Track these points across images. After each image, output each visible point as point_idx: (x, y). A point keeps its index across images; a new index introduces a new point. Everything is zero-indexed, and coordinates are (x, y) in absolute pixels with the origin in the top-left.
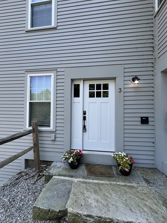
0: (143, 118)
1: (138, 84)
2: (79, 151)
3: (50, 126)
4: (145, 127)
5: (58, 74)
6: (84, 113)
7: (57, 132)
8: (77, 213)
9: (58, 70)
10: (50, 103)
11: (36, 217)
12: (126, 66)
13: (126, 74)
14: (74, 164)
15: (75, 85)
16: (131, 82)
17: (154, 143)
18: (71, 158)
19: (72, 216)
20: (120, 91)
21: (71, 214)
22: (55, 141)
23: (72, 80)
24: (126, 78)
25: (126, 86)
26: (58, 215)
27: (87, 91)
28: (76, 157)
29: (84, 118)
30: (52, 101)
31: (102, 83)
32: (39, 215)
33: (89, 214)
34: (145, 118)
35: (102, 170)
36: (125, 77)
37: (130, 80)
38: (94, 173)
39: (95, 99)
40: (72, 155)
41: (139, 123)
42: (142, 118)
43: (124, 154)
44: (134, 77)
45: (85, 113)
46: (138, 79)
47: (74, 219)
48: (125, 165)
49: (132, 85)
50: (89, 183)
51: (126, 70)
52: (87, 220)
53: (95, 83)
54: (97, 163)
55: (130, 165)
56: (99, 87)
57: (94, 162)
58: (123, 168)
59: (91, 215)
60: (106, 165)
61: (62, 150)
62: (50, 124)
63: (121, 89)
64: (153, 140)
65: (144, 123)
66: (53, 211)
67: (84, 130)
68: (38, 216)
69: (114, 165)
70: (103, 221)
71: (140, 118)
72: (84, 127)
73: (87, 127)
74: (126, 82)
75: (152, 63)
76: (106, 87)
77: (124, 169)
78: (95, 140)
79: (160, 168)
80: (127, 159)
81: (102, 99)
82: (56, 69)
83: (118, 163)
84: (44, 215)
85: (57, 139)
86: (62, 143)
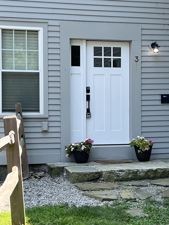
0: (164, 96)
1: (158, 53)
3: (39, 111)
4: (165, 107)
5: (50, 29)
7: (51, 119)
8: (111, 170)
9: (50, 23)
10: (37, 75)
11: (75, 180)
12: (144, 26)
13: (144, 38)
15: (72, 47)
16: (150, 48)
19: (107, 174)
20: (137, 60)
21: (106, 172)
22: (48, 132)
23: (70, 39)
24: (145, 43)
25: (144, 54)
26: (94, 176)
27: (92, 57)
29: (88, 98)
30: (41, 71)
31: (112, 46)
32: (78, 178)
34: (166, 96)
36: (143, 42)
37: (149, 46)
39: (103, 69)
41: (159, 103)
42: (162, 95)
44: (154, 42)
45: (89, 90)
46: (158, 47)
47: (108, 176)
49: (151, 53)
51: (144, 32)
52: (119, 174)
53: (103, 45)
56: (107, 51)
59: (122, 170)
60: (120, 160)
61: (58, 146)
62: (39, 107)
63: (138, 57)
65: (165, 103)
66: (90, 173)
67: (88, 116)
68: (77, 180)
70: (132, 172)
71: (160, 96)
72: (88, 111)
73: (91, 111)
74: (144, 49)
76: (118, 52)
81: (112, 70)
82: (47, 21)
84: (82, 178)
85: (51, 130)
86: (58, 135)
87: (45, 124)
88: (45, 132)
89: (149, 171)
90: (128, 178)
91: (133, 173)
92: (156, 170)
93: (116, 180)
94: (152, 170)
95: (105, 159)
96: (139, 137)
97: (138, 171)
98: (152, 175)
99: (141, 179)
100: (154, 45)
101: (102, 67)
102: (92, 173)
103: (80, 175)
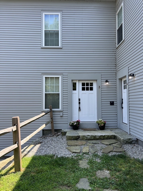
1: (108, 84)
2: (78, 120)
3: (59, 108)
4: (112, 107)
5: (64, 76)
6: (79, 100)
7: (64, 111)
8: (84, 135)
9: (64, 74)
10: (59, 94)
12: (102, 74)
13: (102, 78)
15: (73, 83)
17: (117, 115)
18: (75, 123)
20: (99, 87)
21: (81, 136)
23: (72, 80)
24: (102, 81)
25: (102, 85)
26: (76, 137)
27: (81, 87)
28: (77, 122)
29: (79, 103)
30: (60, 93)
31: (89, 82)
33: (88, 135)
37: (104, 82)
38: (87, 130)
39: (85, 91)
41: (109, 105)
42: (111, 102)
47: (83, 138)
49: (105, 85)
51: (102, 76)
52: (87, 137)
53: (86, 82)
56: (87, 84)
60: (92, 128)
61: (67, 122)
62: (59, 107)
64: (116, 113)
65: (112, 105)
67: (79, 110)
68: (69, 139)
72: (79, 108)
73: (81, 108)
74: (102, 83)
75: (116, 73)
76: (92, 84)
79: (119, 128)
81: (89, 92)
82: (62, 73)
85: (64, 116)
86: (67, 118)
87: (61, 113)
88: (61, 116)
89: (101, 136)
90: (92, 139)
91: (94, 137)
92: (104, 136)
93: (86, 140)
94: (102, 136)
96: (100, 119)
97: (96, 136)
98: (102, 138)
99: (97, 139)
100: (107, 81)
101: (85, 90)
102: (75, 136)
103: (70, 137)
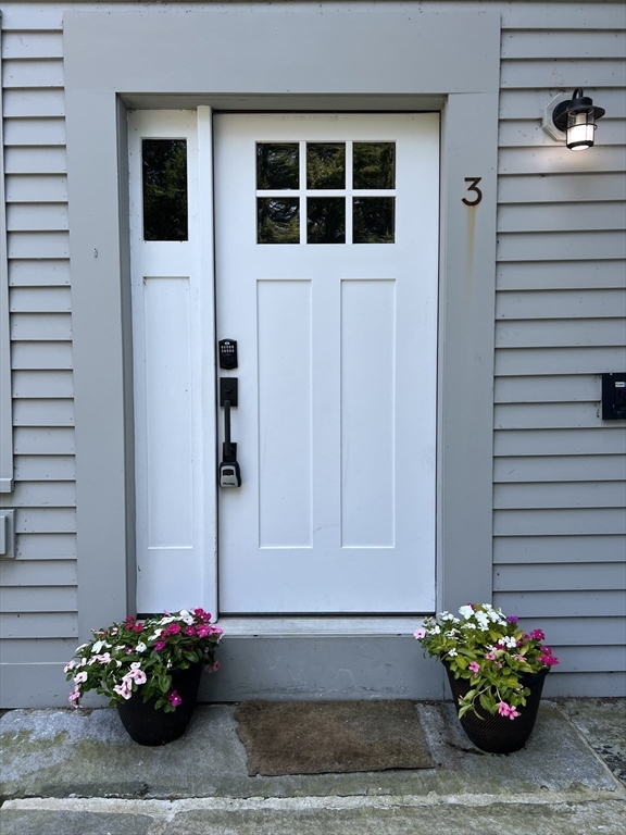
0: (619, 385)
1: (590, 144)
2: (190, 621)
4: (623, 438)
6: (227, 356)
7: (27, 497)
9: (15, 17)
12: (517, 16)
13: (516, 76)
14: (158, 704)
15: (149, 145)
16: (547, 132)
18: (135, 666)
20: (473, 196)
22: (14, 560)
24: (516, 106)
25: (513, 163)
28: (173, 655)
29: (228, 395)
35: (354, 733)
36: (509, 98)
37: (540, 120)
38: (298, 757)
40: (141, 648)
41: (592, 416)
42: (608, 380)
43: (495, 617)
44: (568, 96)
45: (234, 355)
46: (595, 115)
48: (497, 683)
49: (552, 157)
50: (260, 818)
51: (517, 47)
53: (302, 133)
54: (318, 696)
55: (525, 679)
57: (296, 691)
58: (484, 703)
60: (376, 701)
61: (65, 627)
63: (477, 180)
65: (623, 417)
67: (224, 478)
69: (432, 697)
71: (600, 382)
72: (228, 455)
73: (246, 456)
74: (512, 136)
77: (492, 710)
78: (306, 541)
80: (512, 643)
81: (349, 255)
83: (451, 674)
85: (28, 549)
86: (64, 575)
95: (301, 692)
100: (570, 112)
